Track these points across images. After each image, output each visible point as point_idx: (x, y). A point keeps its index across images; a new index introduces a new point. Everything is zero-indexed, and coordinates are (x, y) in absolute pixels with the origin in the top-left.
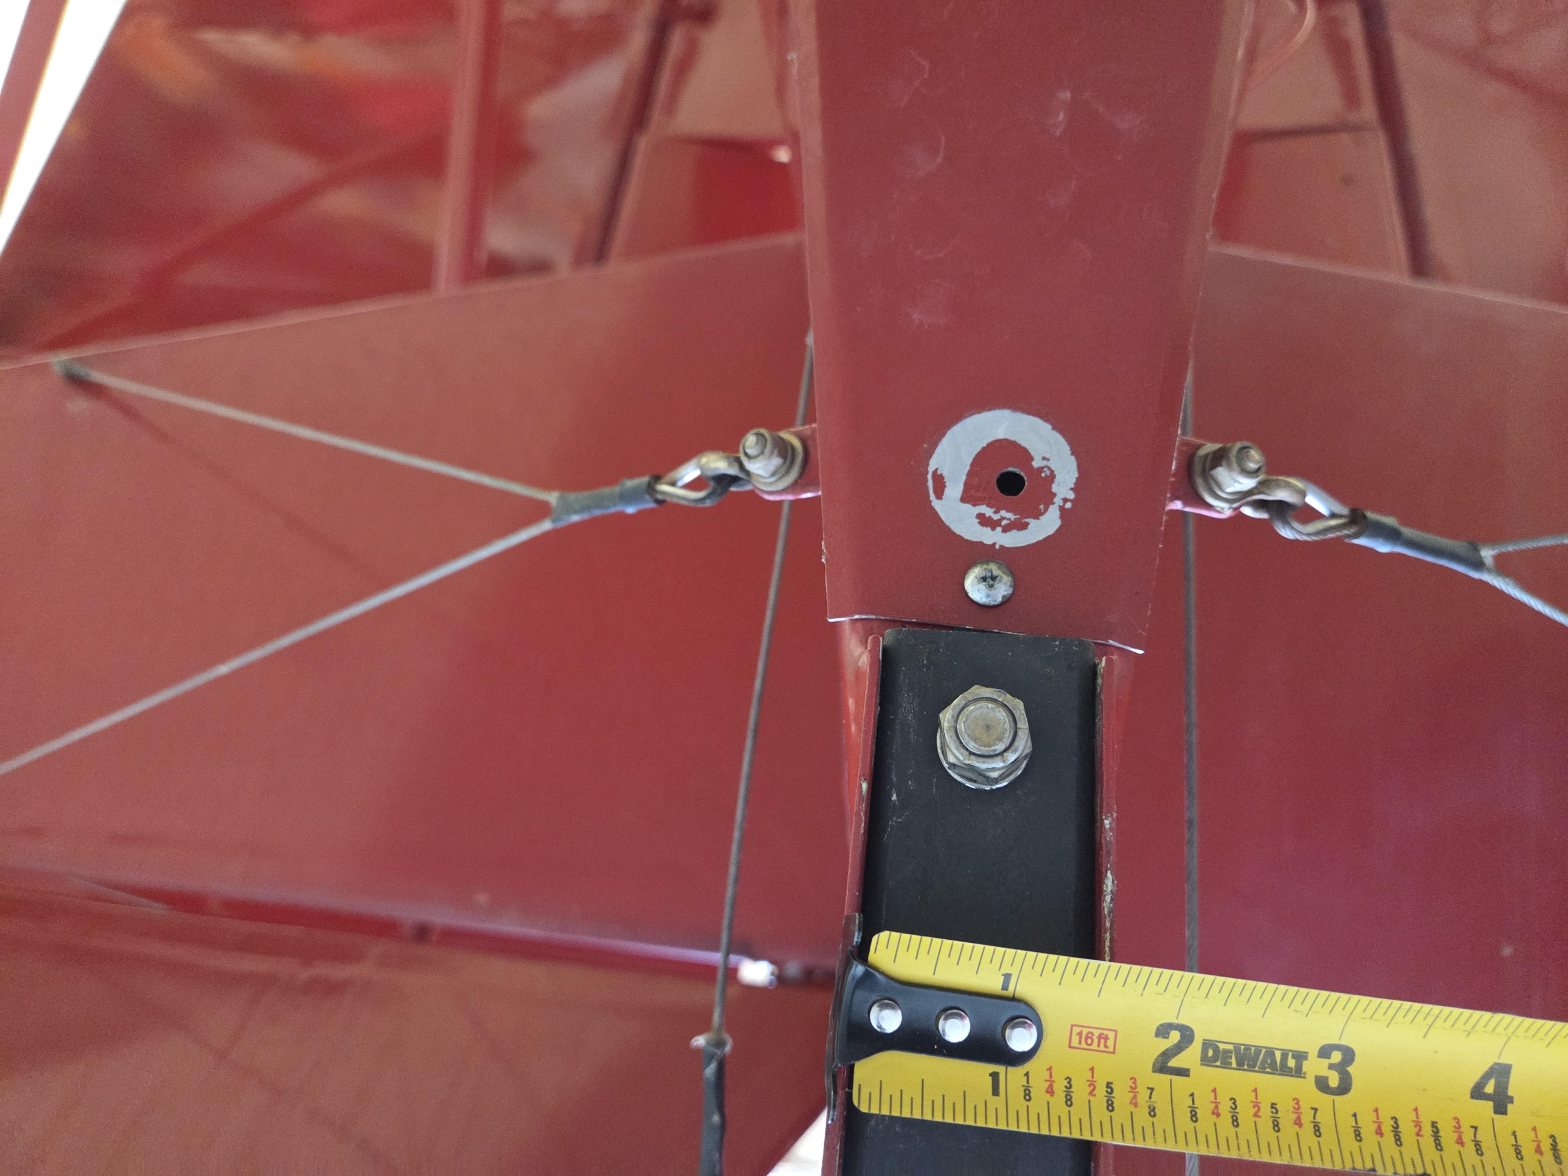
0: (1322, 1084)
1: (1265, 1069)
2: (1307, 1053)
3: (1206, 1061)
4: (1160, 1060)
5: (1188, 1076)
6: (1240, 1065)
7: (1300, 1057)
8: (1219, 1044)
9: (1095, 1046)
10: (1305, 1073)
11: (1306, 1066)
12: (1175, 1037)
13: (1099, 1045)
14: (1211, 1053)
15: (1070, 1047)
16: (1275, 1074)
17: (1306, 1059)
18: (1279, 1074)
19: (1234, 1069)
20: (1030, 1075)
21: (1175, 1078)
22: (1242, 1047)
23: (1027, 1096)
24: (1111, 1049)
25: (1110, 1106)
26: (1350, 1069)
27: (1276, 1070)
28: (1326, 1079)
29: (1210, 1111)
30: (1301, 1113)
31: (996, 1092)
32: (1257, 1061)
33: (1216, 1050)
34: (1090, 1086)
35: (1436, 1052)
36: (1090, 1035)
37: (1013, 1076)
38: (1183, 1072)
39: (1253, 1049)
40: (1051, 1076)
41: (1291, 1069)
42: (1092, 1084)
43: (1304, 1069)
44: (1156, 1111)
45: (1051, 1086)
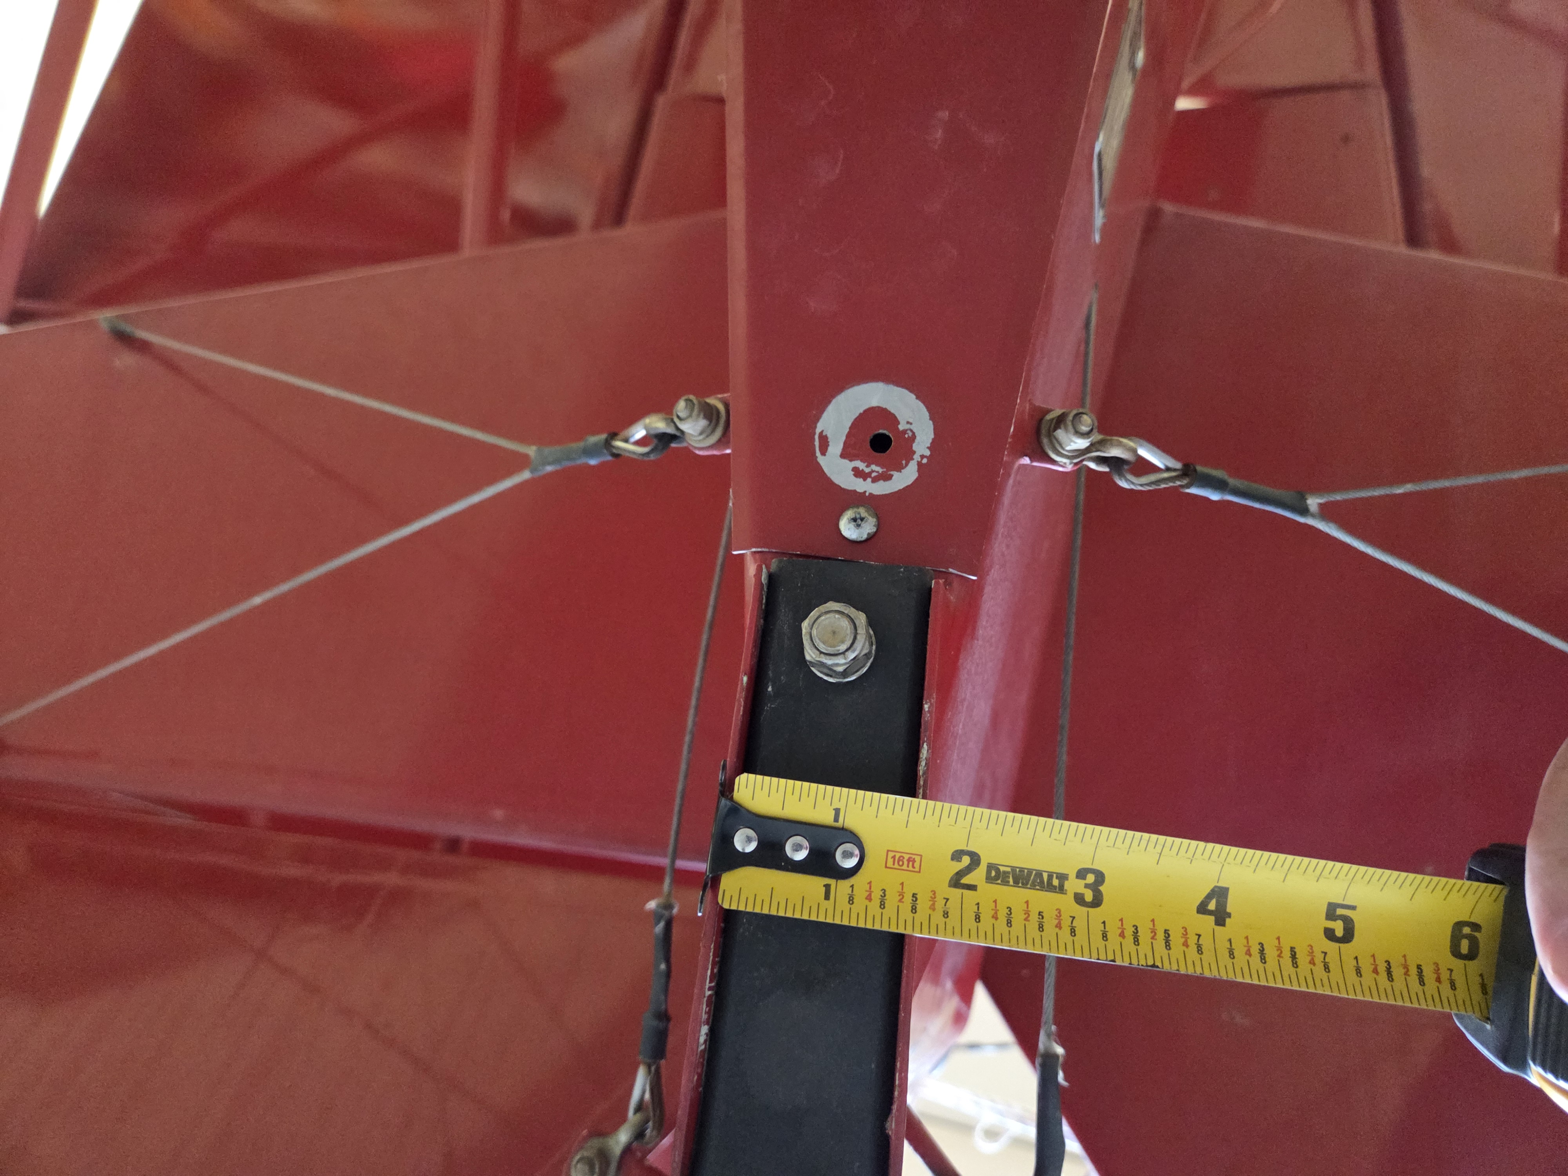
0: (1079, 899)
1: (1035, 886)
2: (1068, 875)
3: (989, 879)
4: (954, 878)
5: (976, 890)
6: (1016, 883)
7: (1063, 877)
8: (1000, 867)
9: (905, 867)
10: (1066, 890)
11: (1067, 885)
12: (966, 860)
13: (908, 866)
14: (993, 873)
15: (886, 867)
16: (1043, 890)
17: (1067, 880)
18: (1046, 891)
19: (1012, 886)
20: (855, 887)
21: (966, 892)
22: (1018, 870)
23: (851, 900)
24: (917, 869)
25: (914, 910)
26: (1101, 888)
27: (1044, 887)
28: (1082, 895)
29: (991, 916)
30: (1062, 920)
31: (827, 897)
32: (1029, 880)
33: (997, 871)
34: (899, 895)
35: (1168, 876)
36: (902, 858)
37: (842, 887)
38: (972, 887)
39: (1026, 871)
40: (870, 888)
41: (1055, 887)
42: (902, 894)
43: (1065, 887)
44: (949, 914)
45: (870, 895)
